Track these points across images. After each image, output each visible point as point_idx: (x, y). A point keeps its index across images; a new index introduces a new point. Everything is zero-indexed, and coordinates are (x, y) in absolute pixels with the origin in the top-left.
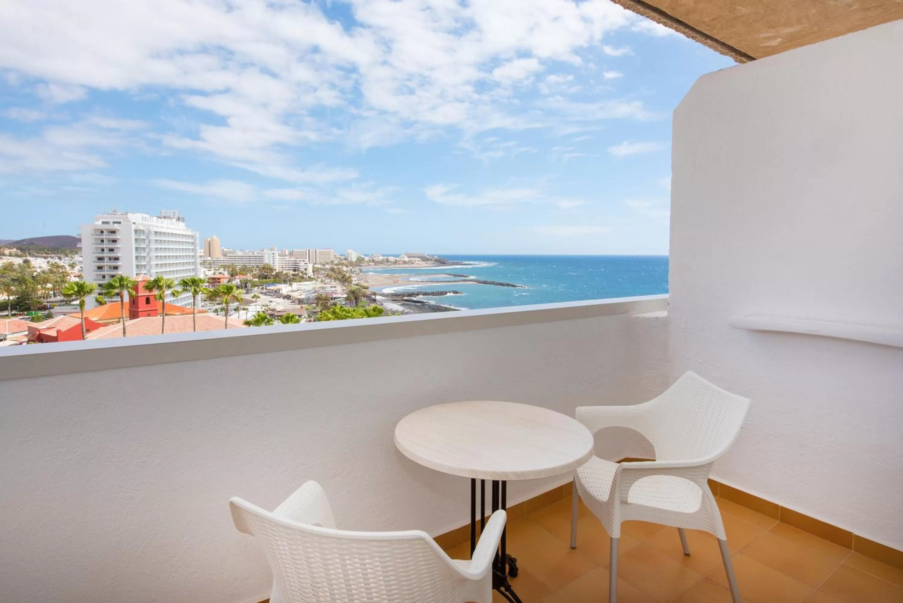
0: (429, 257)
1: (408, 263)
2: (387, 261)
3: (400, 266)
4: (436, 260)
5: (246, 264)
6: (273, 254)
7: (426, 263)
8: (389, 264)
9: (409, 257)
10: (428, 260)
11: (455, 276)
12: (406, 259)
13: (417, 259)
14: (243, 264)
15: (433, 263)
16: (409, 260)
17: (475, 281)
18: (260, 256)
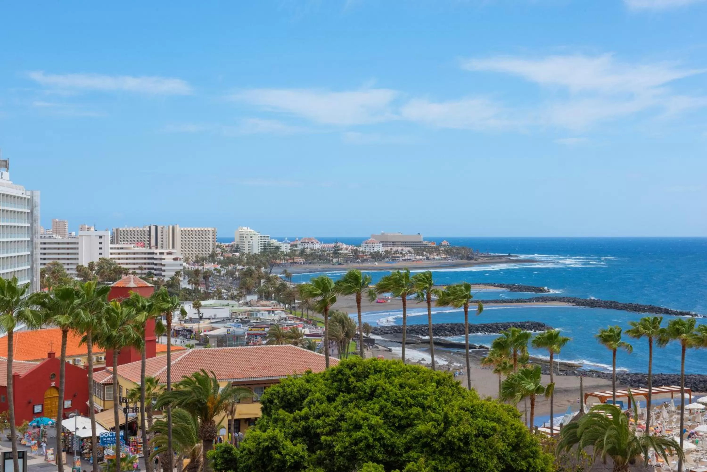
0: (430, 245)
1: (384, 257)
2: (336, 252)
3: (365, 265)
4: (448, 252)
5: (61, 262)
6: (101, 237)
7: (427, 259)
8: (341, 260)
9: (385, 243)
10: (430, 250)
11: (512, 288)
12: (381, 249)
13: (406, 249)
14: (51, 261)
15: (445, 259)
16: (387, 252)
17: (569, 301)
18: (68, 243)
